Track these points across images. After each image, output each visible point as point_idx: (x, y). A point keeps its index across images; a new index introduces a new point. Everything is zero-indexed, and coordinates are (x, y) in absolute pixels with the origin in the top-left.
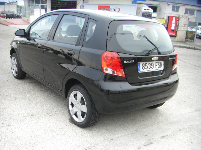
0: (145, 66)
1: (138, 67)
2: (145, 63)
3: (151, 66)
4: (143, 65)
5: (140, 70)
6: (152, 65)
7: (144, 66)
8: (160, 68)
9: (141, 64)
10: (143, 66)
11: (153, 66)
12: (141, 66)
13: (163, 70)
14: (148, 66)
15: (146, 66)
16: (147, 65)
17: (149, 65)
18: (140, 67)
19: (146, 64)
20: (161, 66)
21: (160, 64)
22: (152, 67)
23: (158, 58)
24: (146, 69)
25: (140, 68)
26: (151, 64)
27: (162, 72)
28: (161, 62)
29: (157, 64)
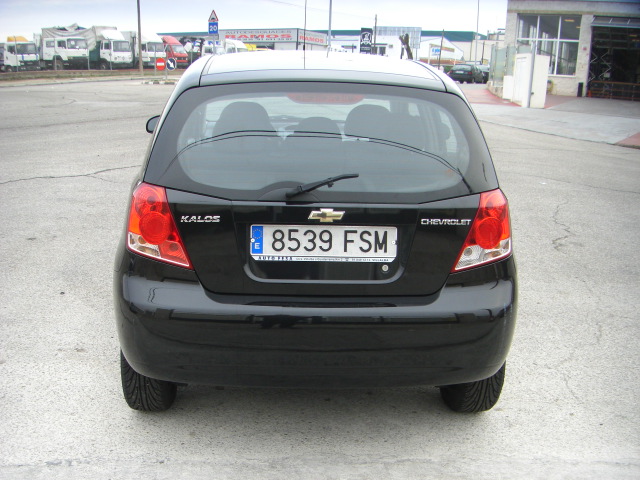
0: (286, 240)
1: (253, 240)
2: (285, 229)
3: (318, 241)
4: (278, 236)
5: (259, 251)
6: (326, 238)
7: (281, 240)
8: (371, 253)
9: (268, 231)
10: (276, 240)
11: (330, 241)
12: (268, 239)
13: (390, 260)
14: (303, 239)
15: (290, 239)
16: (295, 235)
17: (311, 236)
18: (260, 241)
19: (290, 231)
20: (381, 244)
21: (372, 239)
22: (325, 248)
23: (342, 213)
24: (290, 248)
25: (261, 246)
26: (318, 233)
27: (385, 268)
28: (381, 231)
29: (355, 237)
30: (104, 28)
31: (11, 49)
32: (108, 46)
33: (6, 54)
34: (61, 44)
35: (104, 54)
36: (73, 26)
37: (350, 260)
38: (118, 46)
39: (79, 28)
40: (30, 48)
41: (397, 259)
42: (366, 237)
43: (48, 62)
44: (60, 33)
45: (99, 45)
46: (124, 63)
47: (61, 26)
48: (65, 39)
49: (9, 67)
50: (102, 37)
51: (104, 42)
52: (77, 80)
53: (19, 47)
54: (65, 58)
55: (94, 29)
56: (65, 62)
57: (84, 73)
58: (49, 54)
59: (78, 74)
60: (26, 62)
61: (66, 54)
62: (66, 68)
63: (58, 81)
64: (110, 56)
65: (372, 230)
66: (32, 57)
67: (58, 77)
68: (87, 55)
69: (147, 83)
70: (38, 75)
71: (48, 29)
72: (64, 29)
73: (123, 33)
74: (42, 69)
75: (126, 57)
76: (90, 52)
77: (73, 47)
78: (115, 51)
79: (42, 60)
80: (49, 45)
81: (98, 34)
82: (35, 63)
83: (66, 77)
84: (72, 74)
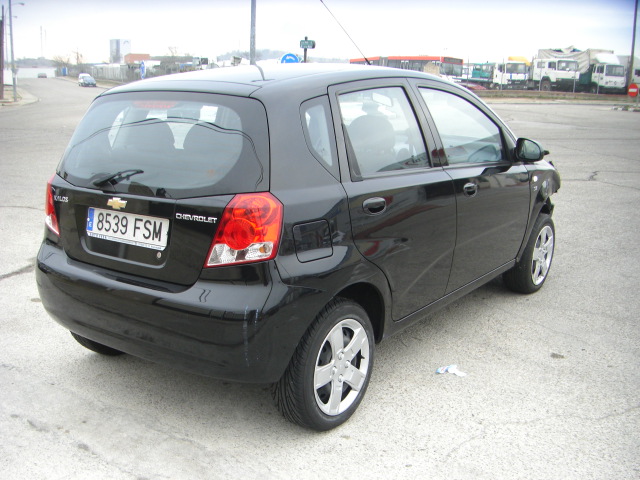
0: (104, 222)
1: (88, 219)
2: (104, 212)
3: (120, 224)
4: (101, 218)
5: (91, 229)
6: (124, 223)
7: (102, 222)
8: (150, 240)
9: (97, 212)
10: (99, 221)
11: (126, 226)
12: (96, 220)
13: (163, 249)
14: (113, 222)
15: (107, 222)
16: (109, 218)
17: (116, 220)
18: (92, 220)
19: (107, 214)
20: (157, 234)
21: (151, 228)
22: (124, 230)
23: (125, 202)
24: (106, 229)
25: (92, 224)
26: (121, 218)
27: (159, 255)
28: (158, 221)
29: (140, 224)
30: (600, 51)
31: (501, 68)
32: (601, 70)
33: (496, 72)
34: (551, 65)
35: (595, 77)
36: (569, 48)
37: (138, 245)
38: (611, 70)
39: (574, 50)
40: (521, 67)
41: (167, 248)
42: (148, 225)
43: (537, 82)
44: (556, 54)
45: (591, 69)
46: (615, 88)
47: (558, 48)
48: (556, 60)
49: (496, 84)
50: (596, 61)
51: (597, 65)
52: (558, 101)
53: (509, 66)
54: (553, 79)
55: (588, 52)
56: (554, 83)
57: (568, 95)
58: (538, 75)
59: (561, 96)
60: (513, 82)
61: (555, 75)
62: (553, 89)
63: (538, 101)
64: (603, 80)
65: (152, 219)
66: (520, 77)
67: (540, 98)
68: (578, 77)
69: (616, 109)
70: (521, 94)
71: (545, 50)
72: (560, 51)
73: (620, 57)
74: (529, 89)
75: (619, 82)
76: (581, 75)
77: (563, 69)
78: (607, 75)
79: (530, 80)
80: (540, 65)
81: (592, 57)
82: (522, 82)
83: (548, 98)
84: (555, 96)
